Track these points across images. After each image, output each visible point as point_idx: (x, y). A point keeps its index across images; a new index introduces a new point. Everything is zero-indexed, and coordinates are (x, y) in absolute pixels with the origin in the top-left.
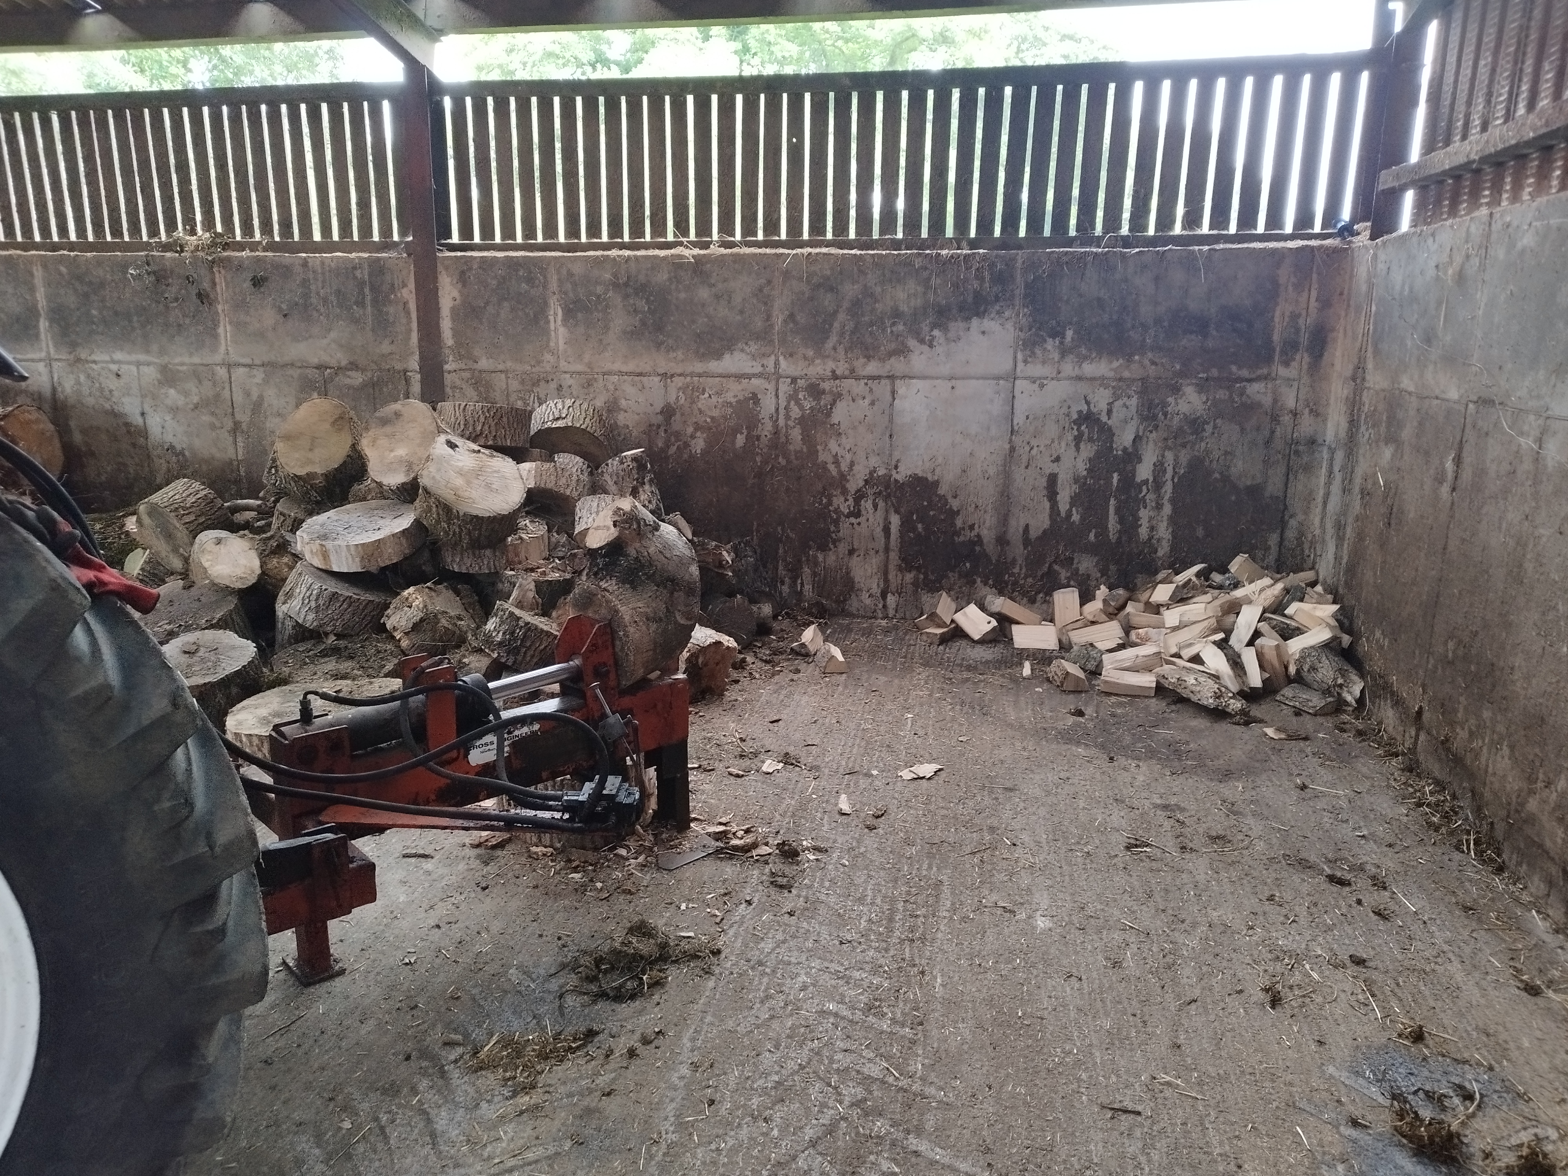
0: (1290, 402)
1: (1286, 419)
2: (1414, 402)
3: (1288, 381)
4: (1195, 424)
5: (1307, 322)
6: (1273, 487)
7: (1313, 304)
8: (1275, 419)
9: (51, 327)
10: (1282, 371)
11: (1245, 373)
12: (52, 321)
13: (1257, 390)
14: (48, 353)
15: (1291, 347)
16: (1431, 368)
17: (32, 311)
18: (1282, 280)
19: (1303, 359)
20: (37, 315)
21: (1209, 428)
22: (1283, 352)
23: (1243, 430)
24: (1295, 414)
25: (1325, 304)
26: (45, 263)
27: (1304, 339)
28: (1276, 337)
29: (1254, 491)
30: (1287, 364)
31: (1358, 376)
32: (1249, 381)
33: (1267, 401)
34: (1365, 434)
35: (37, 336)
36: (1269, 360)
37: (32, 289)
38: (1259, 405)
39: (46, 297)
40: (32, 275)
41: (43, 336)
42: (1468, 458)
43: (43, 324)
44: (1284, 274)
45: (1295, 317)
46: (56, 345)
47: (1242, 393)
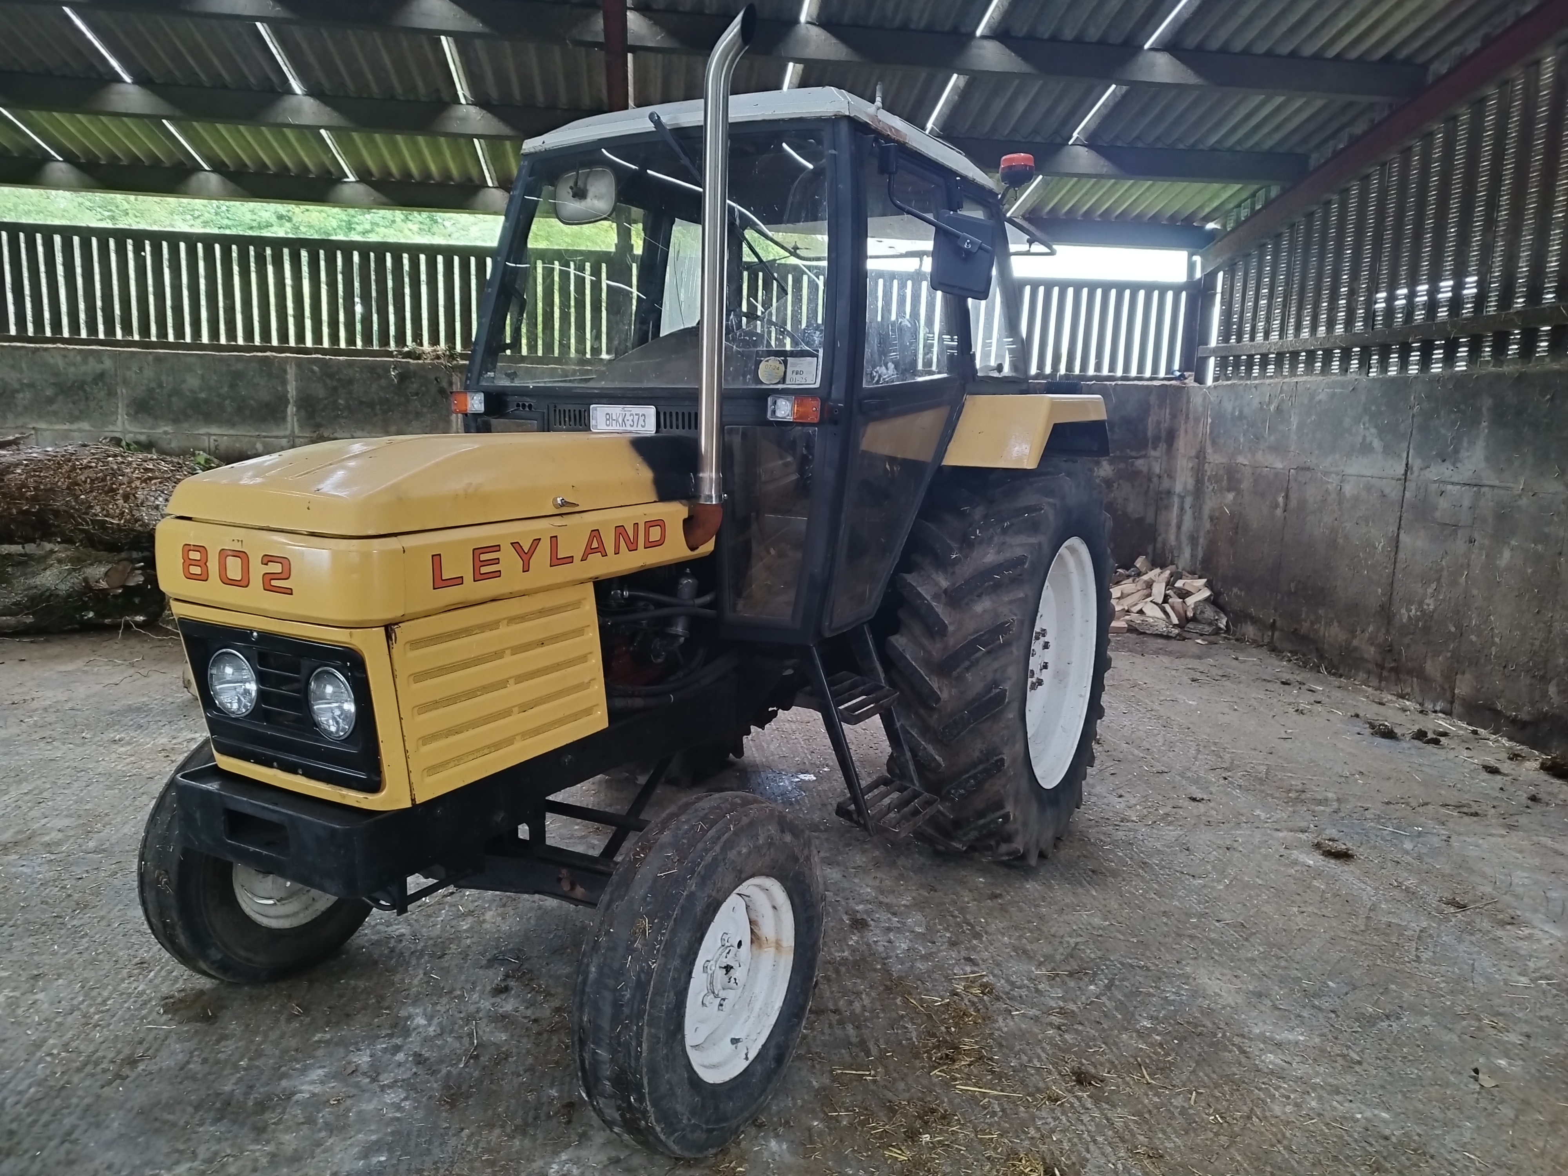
0: (1157, 470)
1: (1155, 479)
2: (1248, 471)
3: (1156, 458)
4: (1108, 483)
5: (1165, 426)
6: (1150, 519)
7: (1167, 416)
8: (1150, 479)
9: (298, 411)
10: (1153, 453)
11: (1134, 454)
12: (299, 408)
13: (1139, 463)
14: (293, 431)
15: (1157, 439)
16: (1260, 452)
17: (283, 400)
18: (1152, 403)
19: (1163, 446)
20: (287, 402)
21: (1115, 485)
22: (1153, 443)
23: (1133, 486)
24: (1160, 477)
25: (1174, 416)
26: (299, 363)
27: (1164, 434)
28: (1149, 434)
29: (1140, 521)
30: (1155, 448)
31: (1200, 456)
32: (1136, 458)
33: (1145, 469)
34: (1209, 487)
35: (284, 419)
36: (1146, 446)
37: (284, 383)
38: (1141, 472)
39: (297, 388)
40: (285, 371)
41: (289, 419)
42: (1293, 496)
43: (291, 409)
44: (1153, 400)
45: (1159, 423)
46: (301, 426)
47: (1132, 465)
